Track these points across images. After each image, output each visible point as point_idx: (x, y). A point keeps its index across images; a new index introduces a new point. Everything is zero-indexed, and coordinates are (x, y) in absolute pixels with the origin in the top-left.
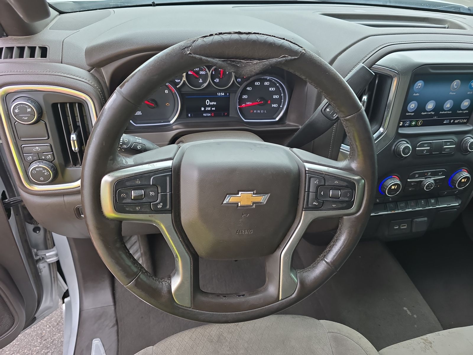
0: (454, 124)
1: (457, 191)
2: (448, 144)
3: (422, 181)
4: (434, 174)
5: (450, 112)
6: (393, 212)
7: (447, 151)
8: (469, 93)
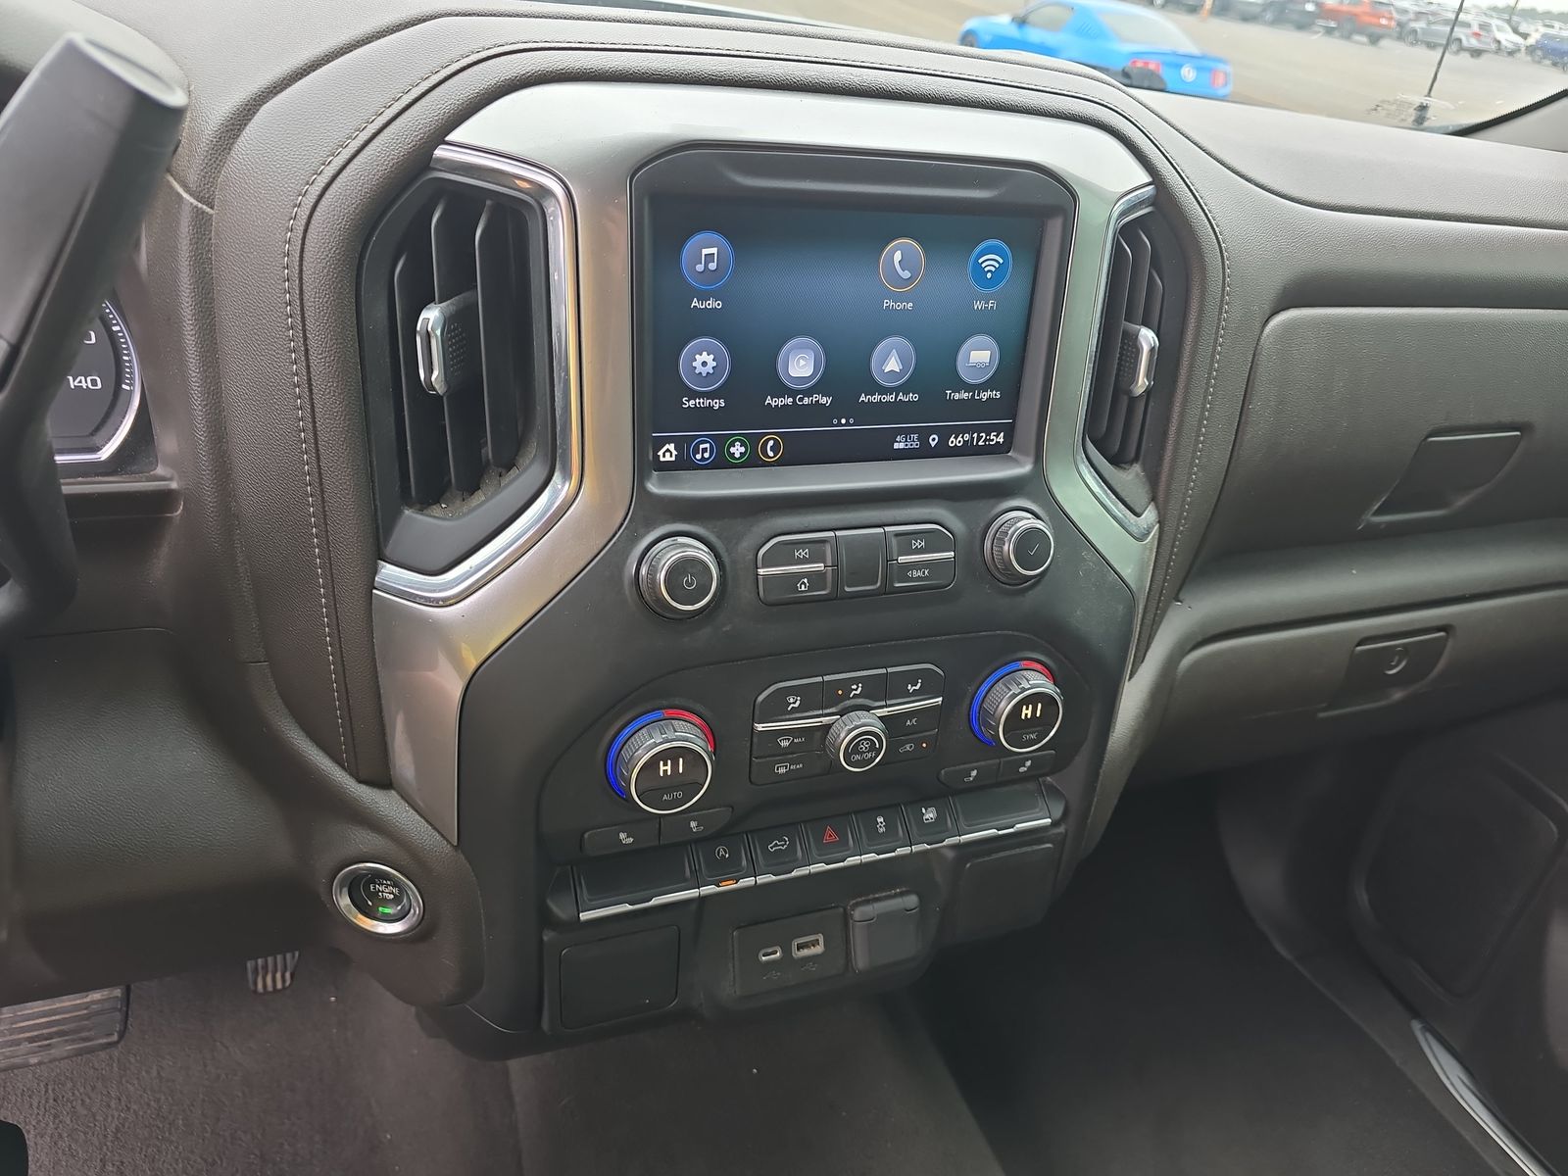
0: (943, 452)
1: (1028, 763)
2: (919, 544)
3: (828, 727)
4: (882, 690)
5: (914, 397)
6: (729, 886)
7: (919, 579)
8: (978, 305)
